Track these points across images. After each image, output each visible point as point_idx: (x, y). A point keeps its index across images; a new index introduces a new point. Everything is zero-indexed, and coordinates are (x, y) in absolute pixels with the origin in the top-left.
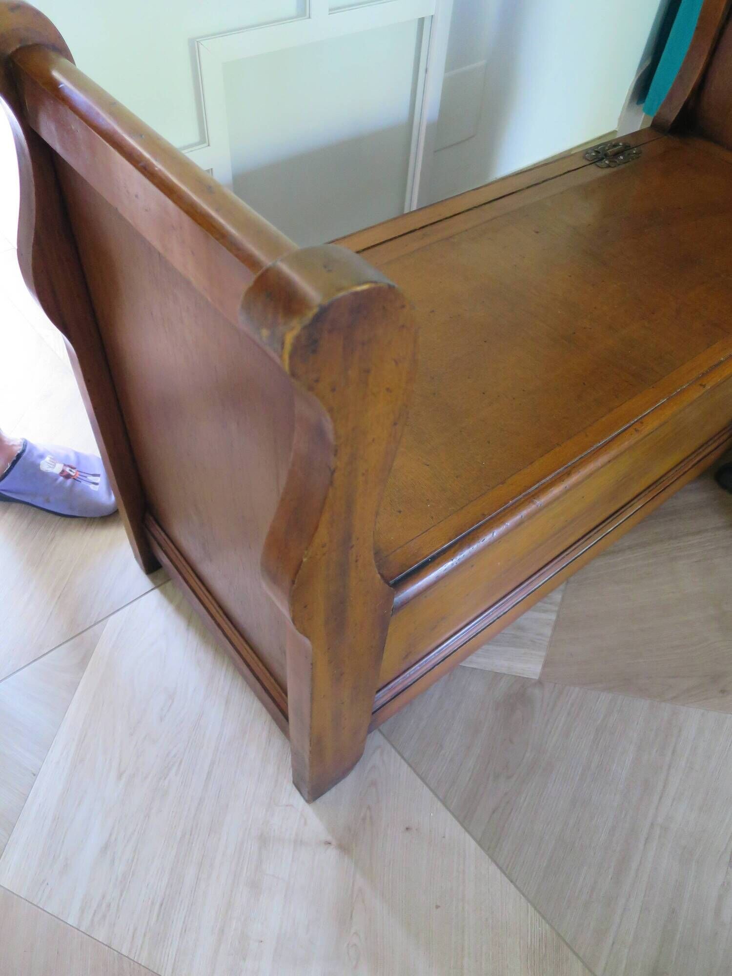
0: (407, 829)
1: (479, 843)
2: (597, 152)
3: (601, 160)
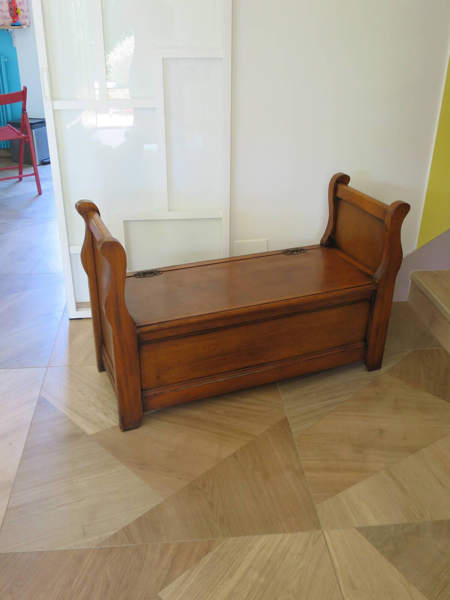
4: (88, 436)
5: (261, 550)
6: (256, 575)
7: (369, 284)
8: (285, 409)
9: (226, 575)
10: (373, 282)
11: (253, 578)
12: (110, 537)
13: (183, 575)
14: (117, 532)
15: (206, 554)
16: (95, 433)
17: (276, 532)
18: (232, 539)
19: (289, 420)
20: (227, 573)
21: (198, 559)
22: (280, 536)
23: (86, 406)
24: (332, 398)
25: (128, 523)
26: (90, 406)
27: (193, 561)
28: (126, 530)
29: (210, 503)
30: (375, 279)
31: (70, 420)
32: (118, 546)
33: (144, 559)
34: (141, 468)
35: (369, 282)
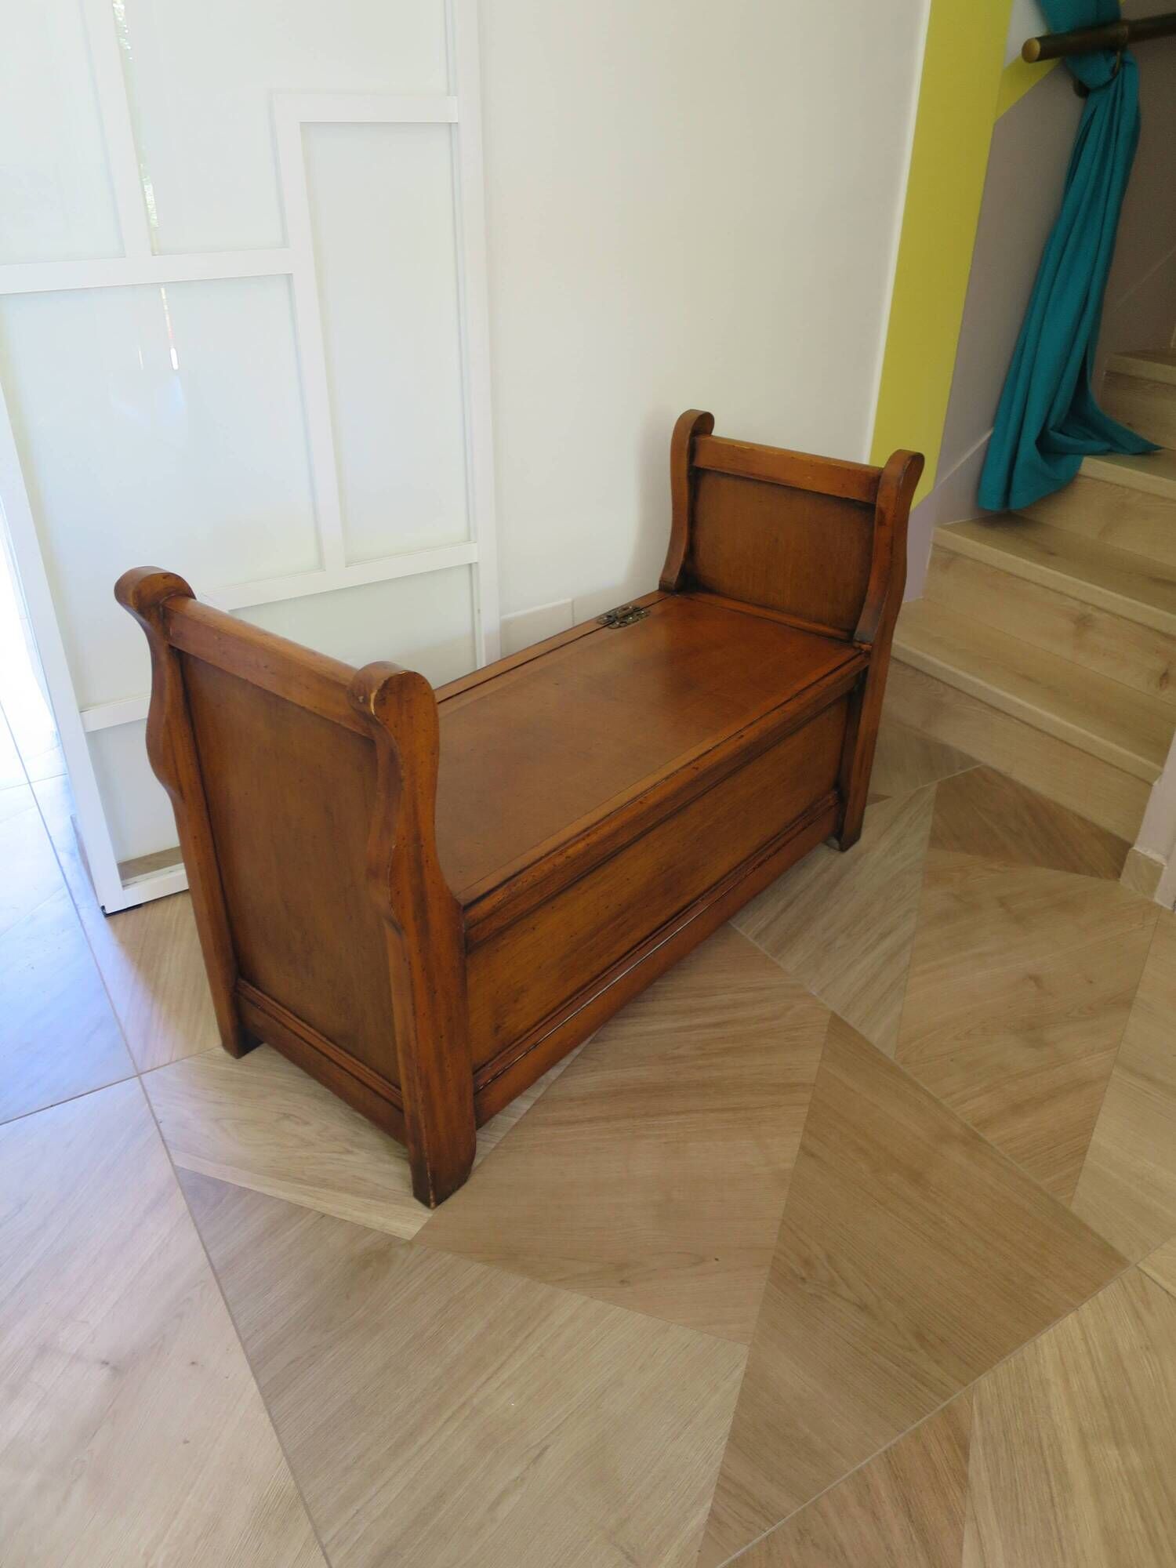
0: (193, 1363)
1: (262, 1390)
2: (610, 616)
3: (613, 622)
4: (410, 1244)
5: (1067, 1381)
6: (1113, 1453)
7: (853, 659)
8: (814, 993)
9: (1054, 1490)
10: (858, 651)
11: (1115, 1465)
12: (707, 1534)
13: (965, 1546)
14: (712, 1505)
15: (966, 1455)
16: (423, 1228)
17: (1058, 1316)
18: (985, 1381)
19: (843, 1017)
20: (1053, 1483)
21: (963, 1480)
22: (1070, 1320)
23: (336, 1156)
24: (883, 936)
25: (718, 1464)
26: (349, 1152)
27: (957, 1492)
28: (726, 1485)
29: (858, 1306)
30: (860, 642)
31: (324, 1216)
32: (746, 1547)
33: (843, 1553)
34: (622, 1282)
35: (850, 653)
